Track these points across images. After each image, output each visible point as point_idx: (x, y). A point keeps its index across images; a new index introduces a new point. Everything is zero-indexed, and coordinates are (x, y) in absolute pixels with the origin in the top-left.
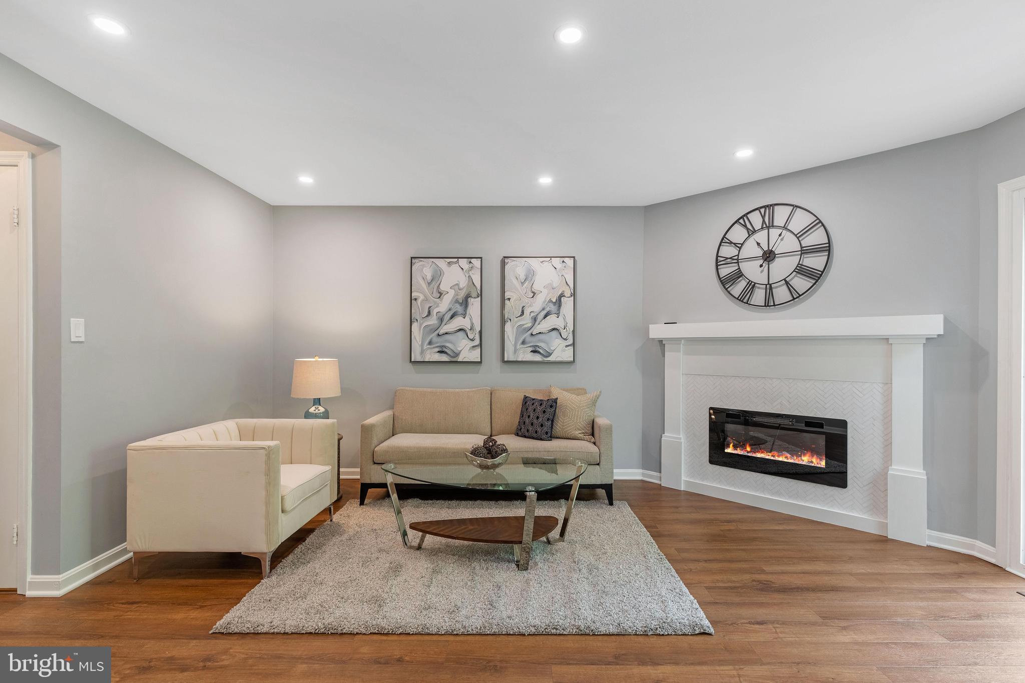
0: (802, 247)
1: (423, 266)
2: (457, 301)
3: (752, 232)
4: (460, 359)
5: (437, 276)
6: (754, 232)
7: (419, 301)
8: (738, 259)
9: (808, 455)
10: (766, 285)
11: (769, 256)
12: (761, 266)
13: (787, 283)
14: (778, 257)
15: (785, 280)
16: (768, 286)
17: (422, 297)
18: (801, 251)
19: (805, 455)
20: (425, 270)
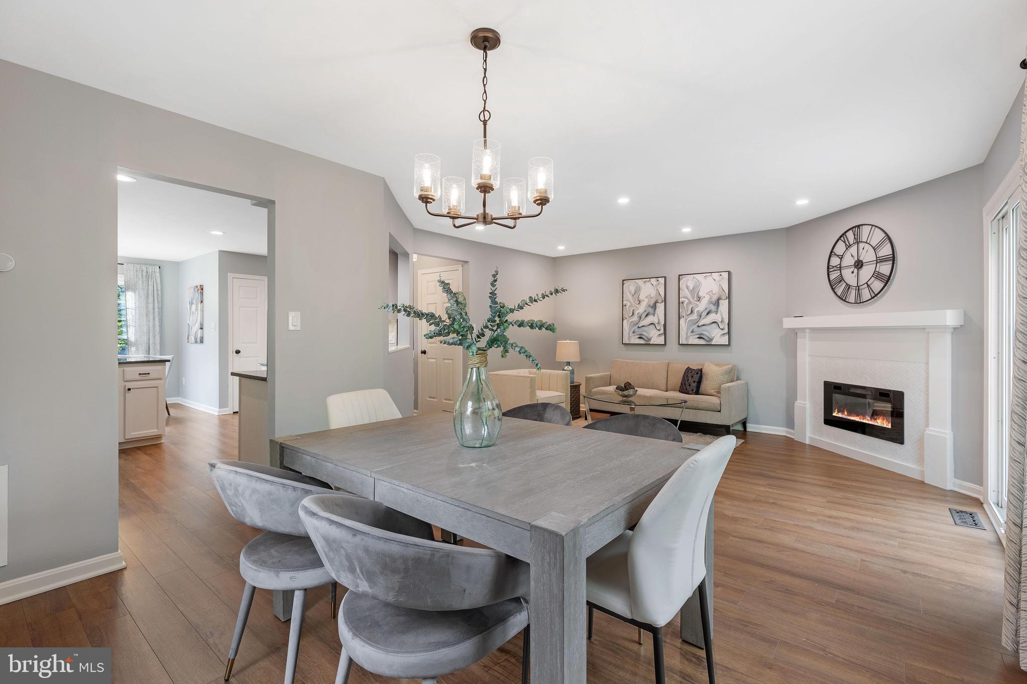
0: (877, 258)
1: (630, 285)
2: (649, 306)
3: (848, 247)
4: (651, 342)
5: (638, 290)
6: (850, 246)
7: (627, 307)
8: (840, 267)
9: (881, 419)
10: (856, 287)
11: (859, 264)
12: (853, 272)
13: (868, 286)
14: (865, 265)
15: (867, 283)
16: (857, 288)
17: (629, 304)
18: (877, 260)
19: (879, 419)
20: (630, 287)
